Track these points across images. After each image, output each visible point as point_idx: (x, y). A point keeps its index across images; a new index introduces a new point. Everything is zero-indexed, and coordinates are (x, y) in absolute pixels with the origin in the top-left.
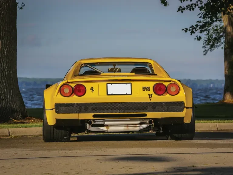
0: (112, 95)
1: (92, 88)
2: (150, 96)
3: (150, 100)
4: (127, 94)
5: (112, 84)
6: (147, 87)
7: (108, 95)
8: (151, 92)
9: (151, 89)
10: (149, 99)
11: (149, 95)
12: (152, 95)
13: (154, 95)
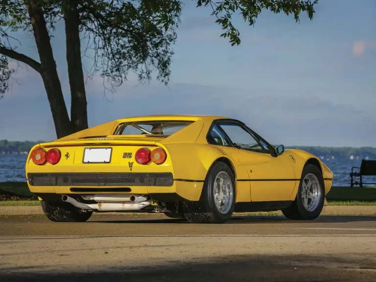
0: (89, 163)
1: (68, 153)
2: (131, 165)
3: (131, 169)
4: (105, 162)
5: (90, 149)
6: (129, 154)
7: (84, 162)
8: (132, 160)
9: (133, 155)
10: (129, 169)
11: (129, 163)
12: (132, 163)
13: (135, 164)
